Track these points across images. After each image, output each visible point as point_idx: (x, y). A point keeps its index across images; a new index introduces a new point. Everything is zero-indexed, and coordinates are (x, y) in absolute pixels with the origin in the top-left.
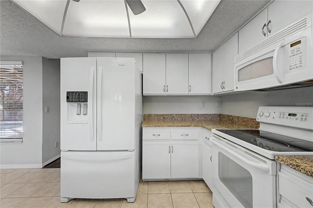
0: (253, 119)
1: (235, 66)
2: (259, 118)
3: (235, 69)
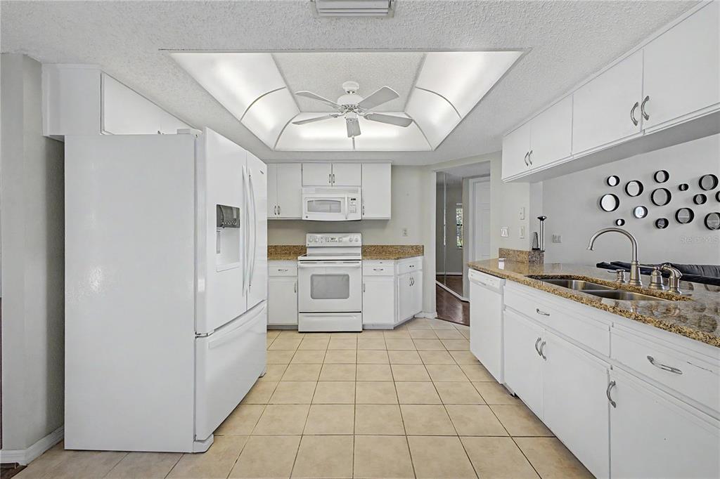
0: (301, 245)
1: (304, 196)
2: (309, 243)
3: (303, 198)
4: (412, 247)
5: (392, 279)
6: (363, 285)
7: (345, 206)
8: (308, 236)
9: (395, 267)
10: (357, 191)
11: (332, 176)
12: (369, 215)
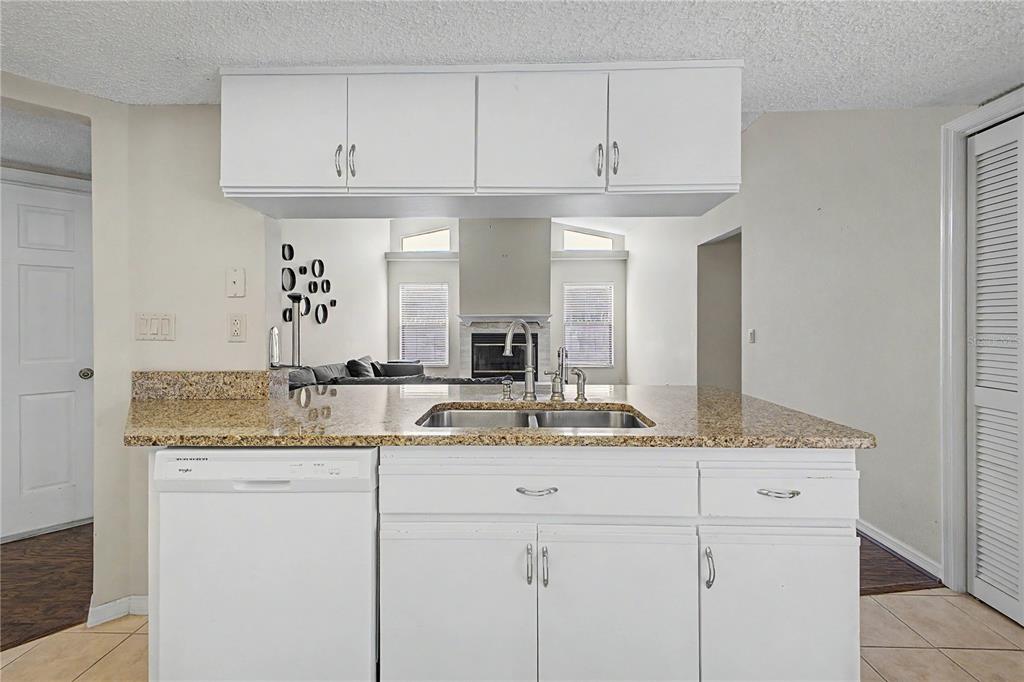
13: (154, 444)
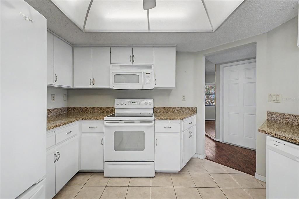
0: (108, 107)
1: (111, 71)
2: (117, 106)
3: (111, 73)
4: (189, 108)
5: (179, 135)
6: (156, 140)
7: (142, 78)
8: (116, 100)
9: (181, 126)
10: (150, 67)
11: (132, 56)
12: (159, 86)
13: (267, 134)
